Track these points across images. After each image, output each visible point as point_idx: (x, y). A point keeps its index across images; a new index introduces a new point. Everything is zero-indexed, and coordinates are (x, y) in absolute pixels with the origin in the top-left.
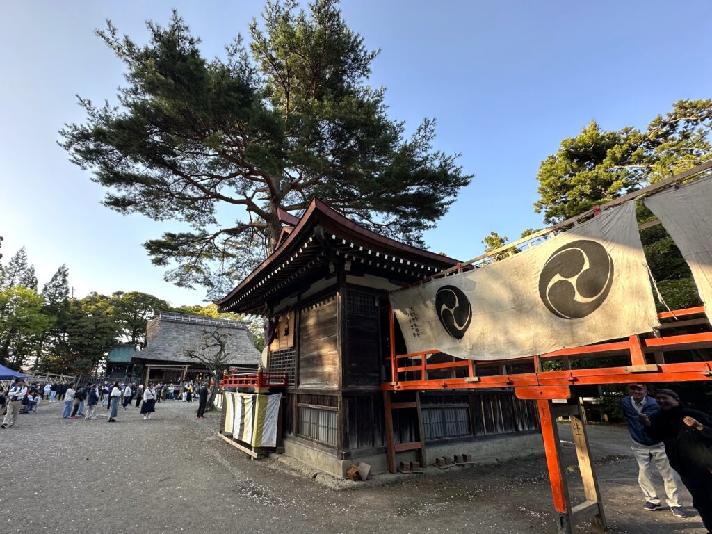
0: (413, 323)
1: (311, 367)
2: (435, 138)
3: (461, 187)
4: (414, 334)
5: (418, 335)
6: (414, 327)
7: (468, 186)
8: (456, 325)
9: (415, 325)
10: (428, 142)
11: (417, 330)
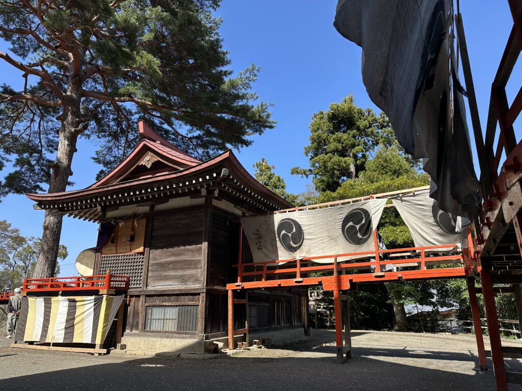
0: (258, 240)
1: (164, 271)
2: (256, 82)
3: (267, 129)
4: (258, 248)
5: (261, 249)
6: (258, 243)
7: (272, 129)
8: (292, 243)
9: (260, 242)
10: (250, 83)
11: (260, 246)
